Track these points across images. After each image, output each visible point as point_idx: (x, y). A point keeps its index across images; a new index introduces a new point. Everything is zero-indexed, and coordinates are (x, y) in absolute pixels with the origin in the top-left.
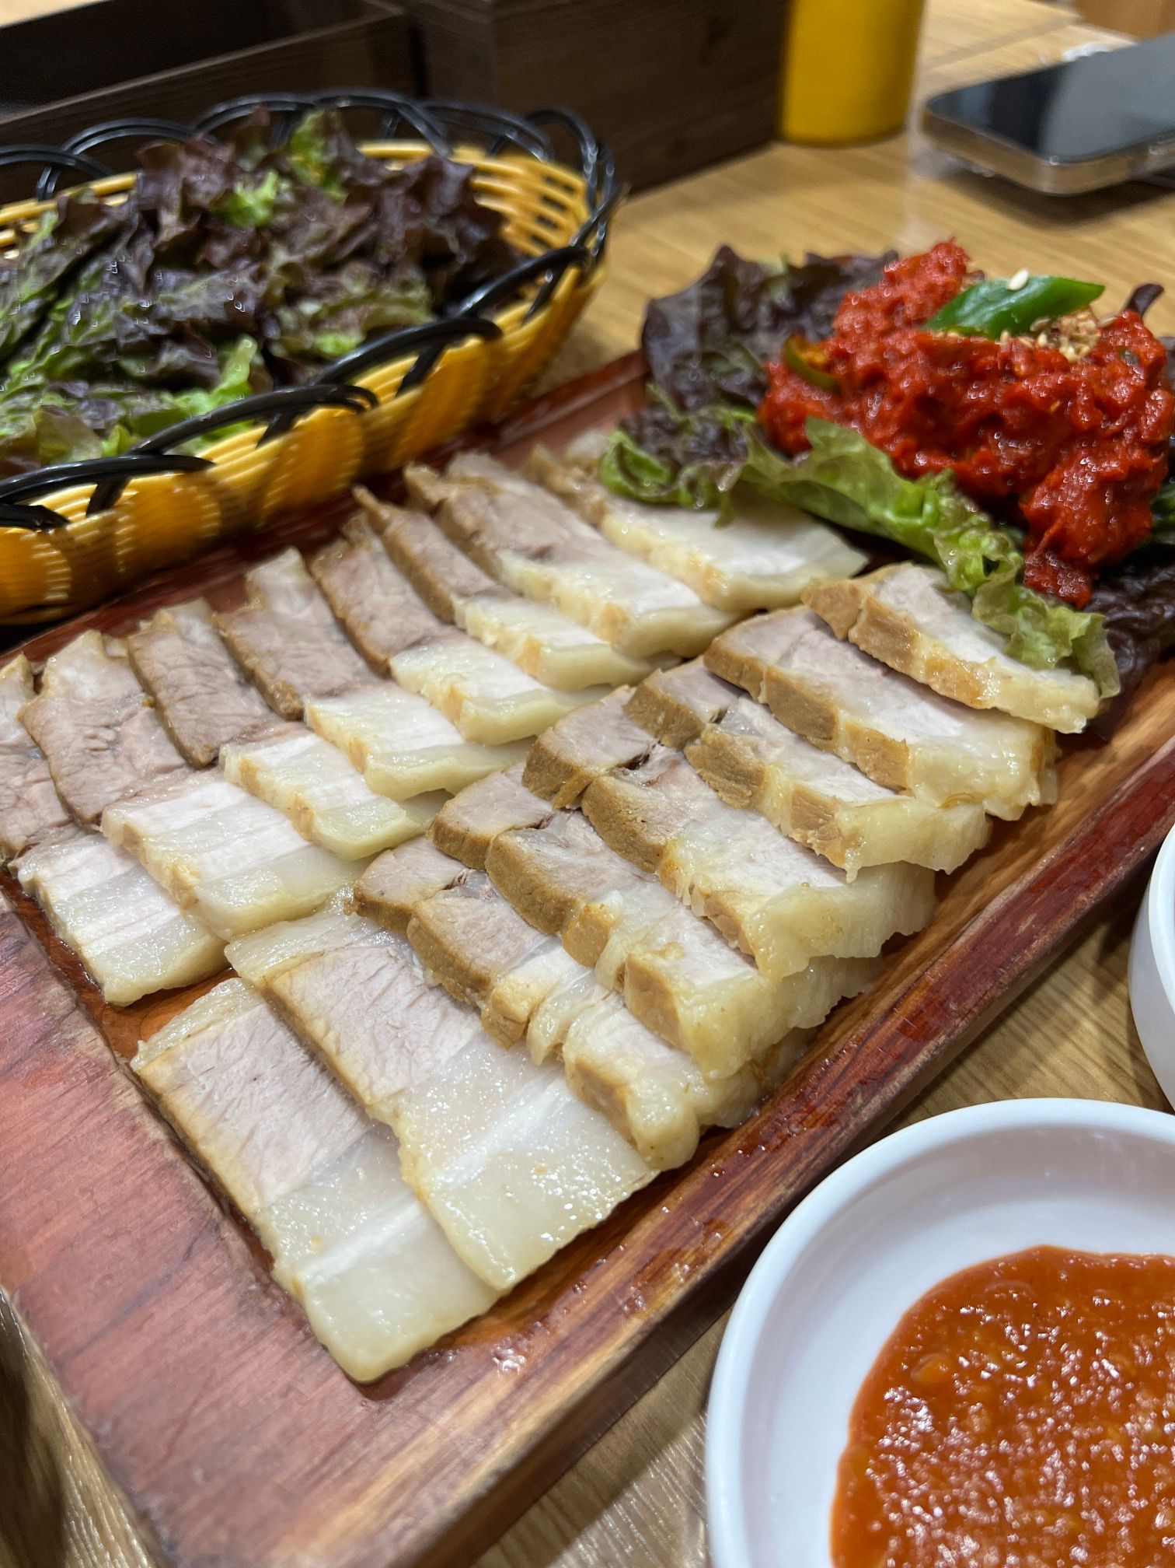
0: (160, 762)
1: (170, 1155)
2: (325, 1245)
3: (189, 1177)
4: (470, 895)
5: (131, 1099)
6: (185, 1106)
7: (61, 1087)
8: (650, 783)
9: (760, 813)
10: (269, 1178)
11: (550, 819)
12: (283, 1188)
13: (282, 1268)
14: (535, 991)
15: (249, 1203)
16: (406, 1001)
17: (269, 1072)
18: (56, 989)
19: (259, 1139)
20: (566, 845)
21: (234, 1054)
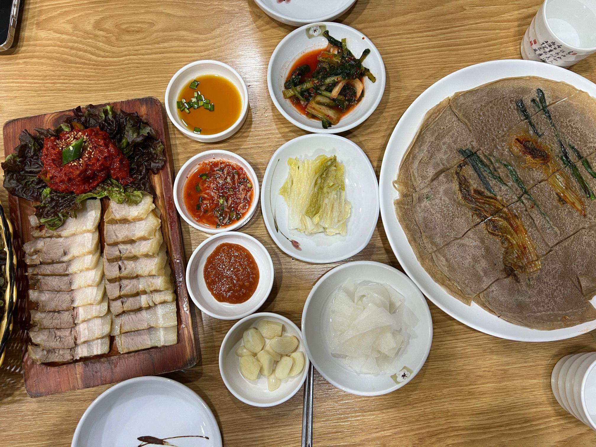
0: (69, 332)
1: (137, 353)
2: (160, 340)
3: (141, 352)
4: (126, 302)
5: (126, 355)
6: (132, 349)
7: (119, 363)
8: (125, 269)
9: (139, 258)
10: (147, 343)
11: (120, 284)
12: (150, 342)
13: (159, 346)
14: (146, 302)
15: (149, 347)
16: (135, 317)
17: (133, 337)
18: (102, 360)
19: (142, 342)
20: (127, 286)
21: (128, 341)
